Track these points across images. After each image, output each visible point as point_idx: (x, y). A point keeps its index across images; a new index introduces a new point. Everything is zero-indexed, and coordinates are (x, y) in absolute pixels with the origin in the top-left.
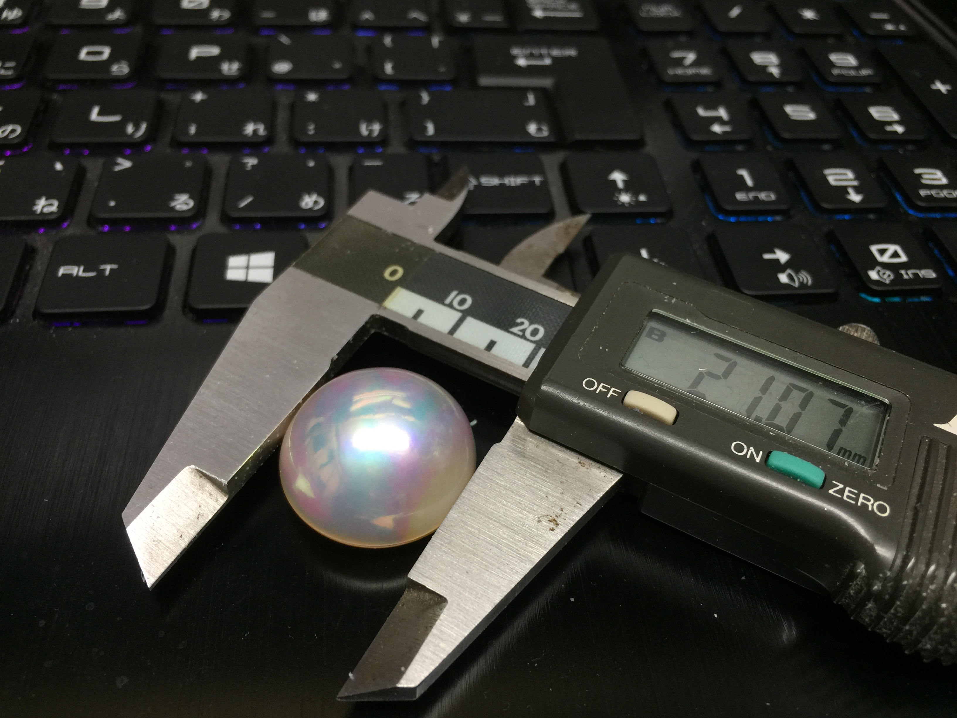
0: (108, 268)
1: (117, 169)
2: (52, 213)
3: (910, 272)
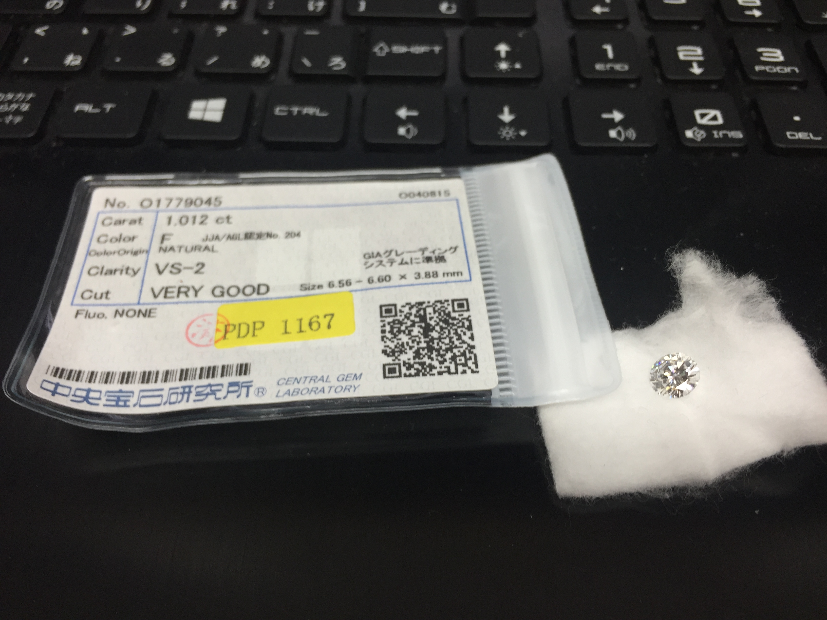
0: (109, 107)
1: (126, 34)
2: (76, 66)
3: (721, 133)
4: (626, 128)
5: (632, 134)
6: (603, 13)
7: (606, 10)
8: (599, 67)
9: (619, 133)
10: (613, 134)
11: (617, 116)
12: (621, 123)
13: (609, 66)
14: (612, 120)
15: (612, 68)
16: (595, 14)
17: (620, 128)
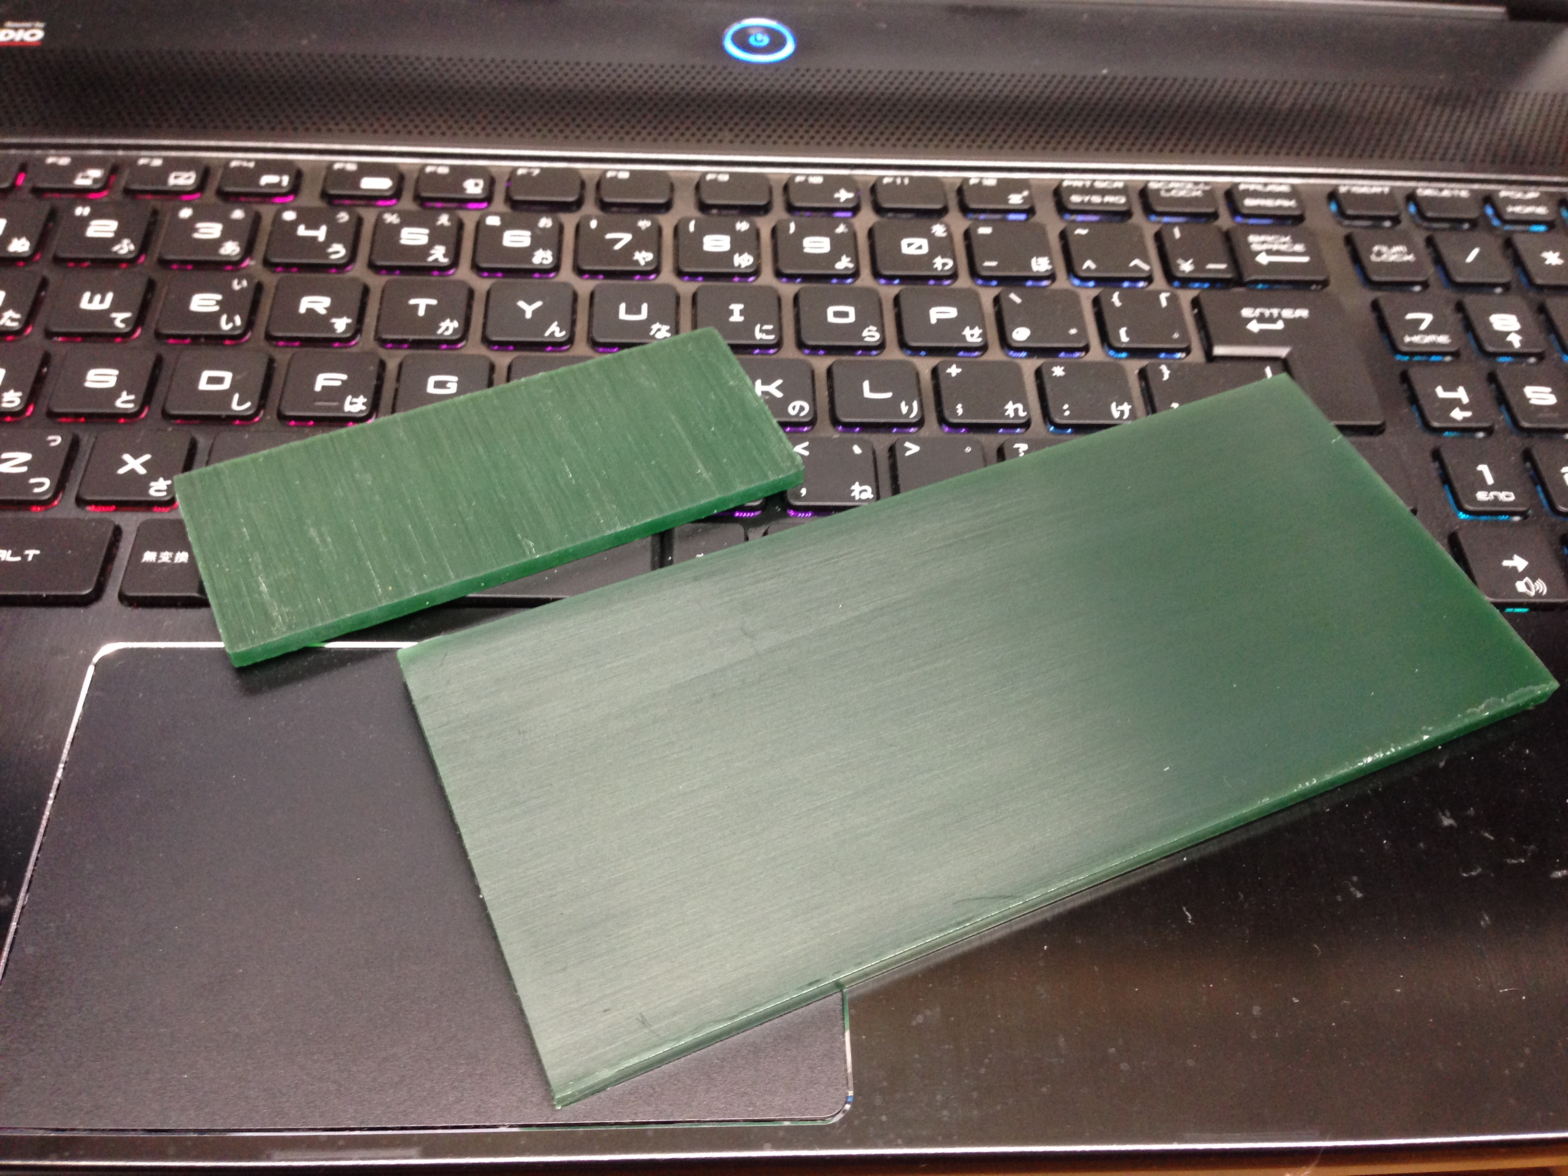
1: (909, 453)
2: (868, 499)
4: (1534, 582)
5: (1541, 586)
6: (1465, 419)
7: (1468, 414)
8: (1482, 496)
9: (1527, 584)
10: (1521, 586)
11: (1519, 563)
12: (1526, 572)
13: (1492, 494)
14: (1515, 568)
15: (1496, 497)
16: (1454, 420)
17: (1527, 579)
